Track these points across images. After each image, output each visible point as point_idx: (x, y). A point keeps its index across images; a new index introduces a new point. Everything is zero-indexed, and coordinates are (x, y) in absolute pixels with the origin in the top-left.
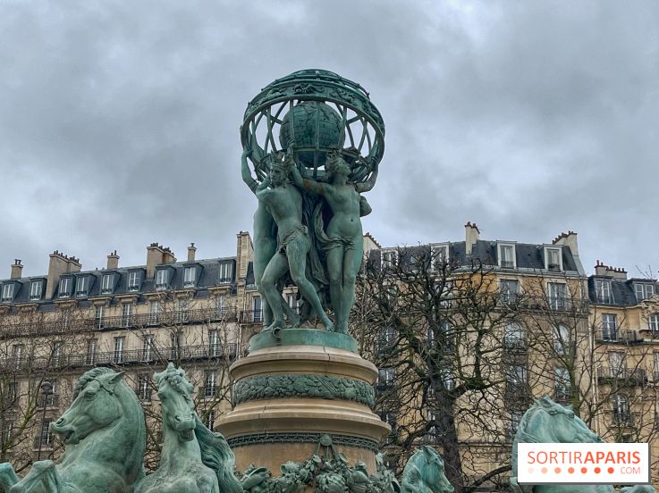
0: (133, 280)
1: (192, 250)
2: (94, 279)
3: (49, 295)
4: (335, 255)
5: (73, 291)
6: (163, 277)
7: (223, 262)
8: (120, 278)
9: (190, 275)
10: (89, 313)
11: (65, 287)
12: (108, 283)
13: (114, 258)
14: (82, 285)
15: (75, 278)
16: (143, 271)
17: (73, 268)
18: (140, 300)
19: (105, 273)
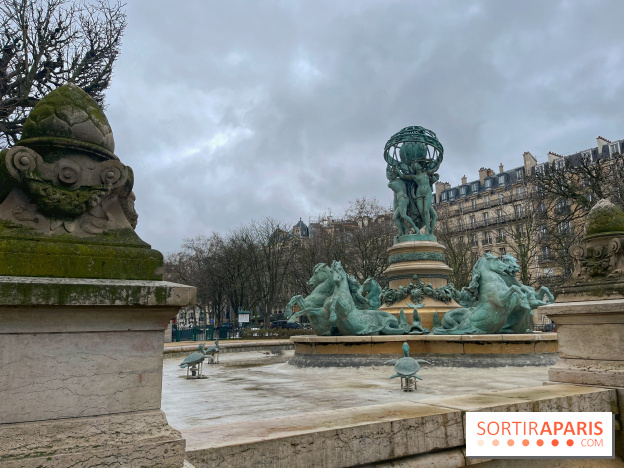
0: (474, 188)
1: (501, 167)
2: (457, 191)
3: (438, 201)
4: (420, 203)
5: (448, 198)
6: (488, 183)
7: (518, 170)
8: (468, 188)
9: (502, 180)
10: (456, 207)
11: (444, 197)
12: (463, 191)
13: (464, 178)
14: (451, 194)
15: (447, 192)
16: (478, 182)
17: (447, 187)
18: (479, 197)
19: (461, 187)
